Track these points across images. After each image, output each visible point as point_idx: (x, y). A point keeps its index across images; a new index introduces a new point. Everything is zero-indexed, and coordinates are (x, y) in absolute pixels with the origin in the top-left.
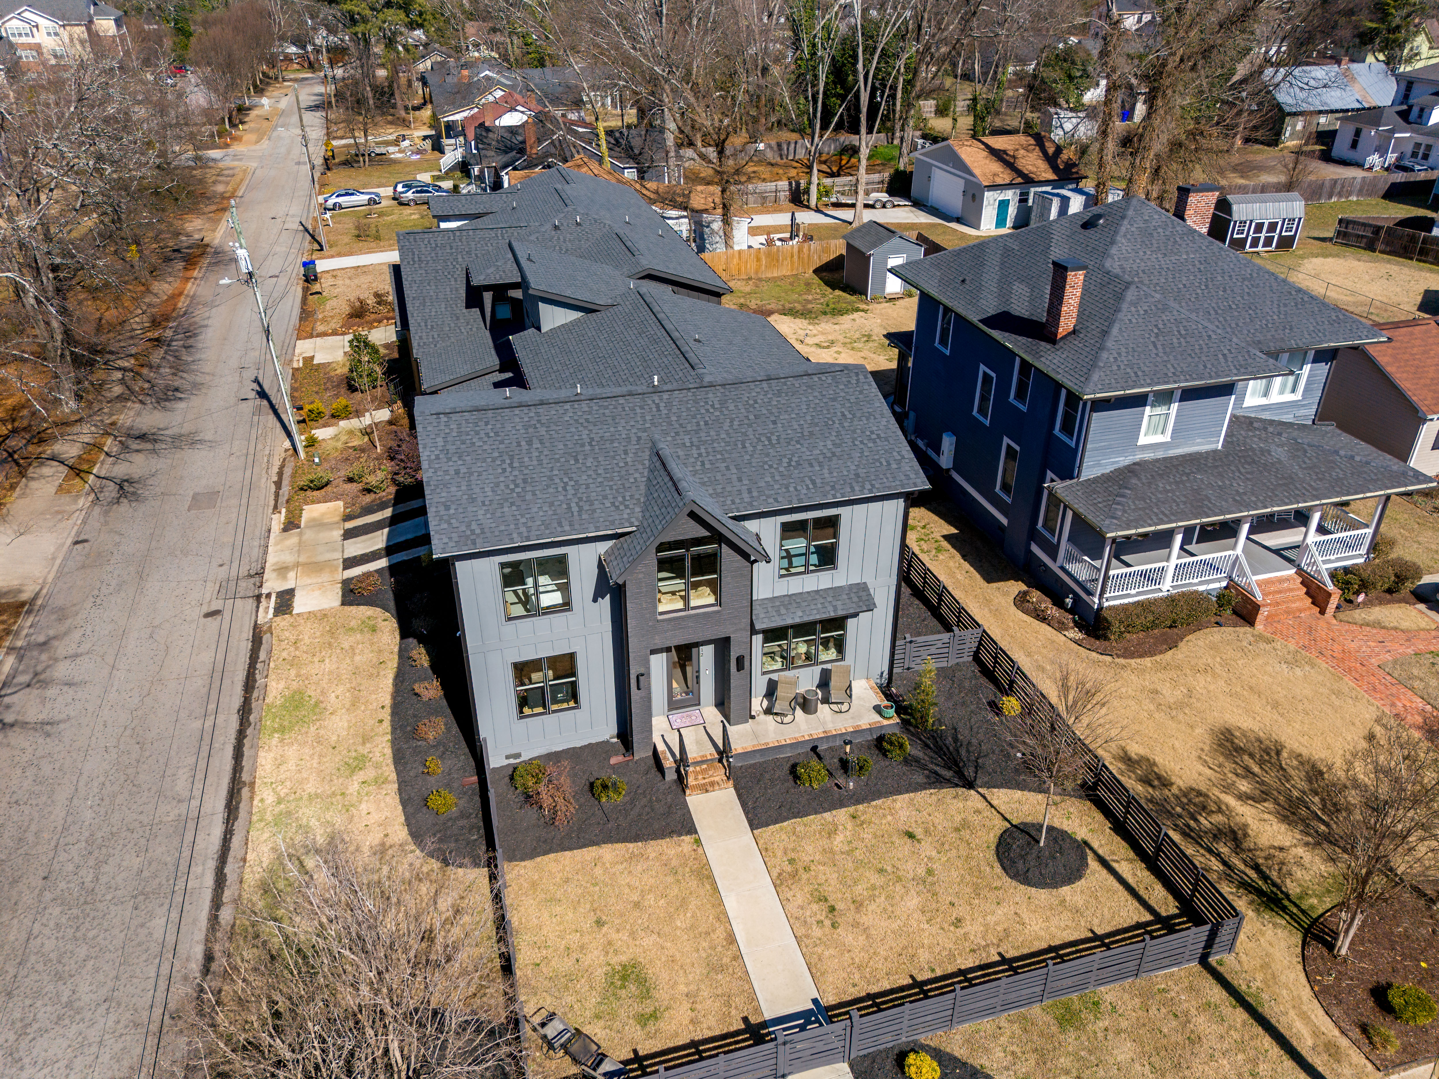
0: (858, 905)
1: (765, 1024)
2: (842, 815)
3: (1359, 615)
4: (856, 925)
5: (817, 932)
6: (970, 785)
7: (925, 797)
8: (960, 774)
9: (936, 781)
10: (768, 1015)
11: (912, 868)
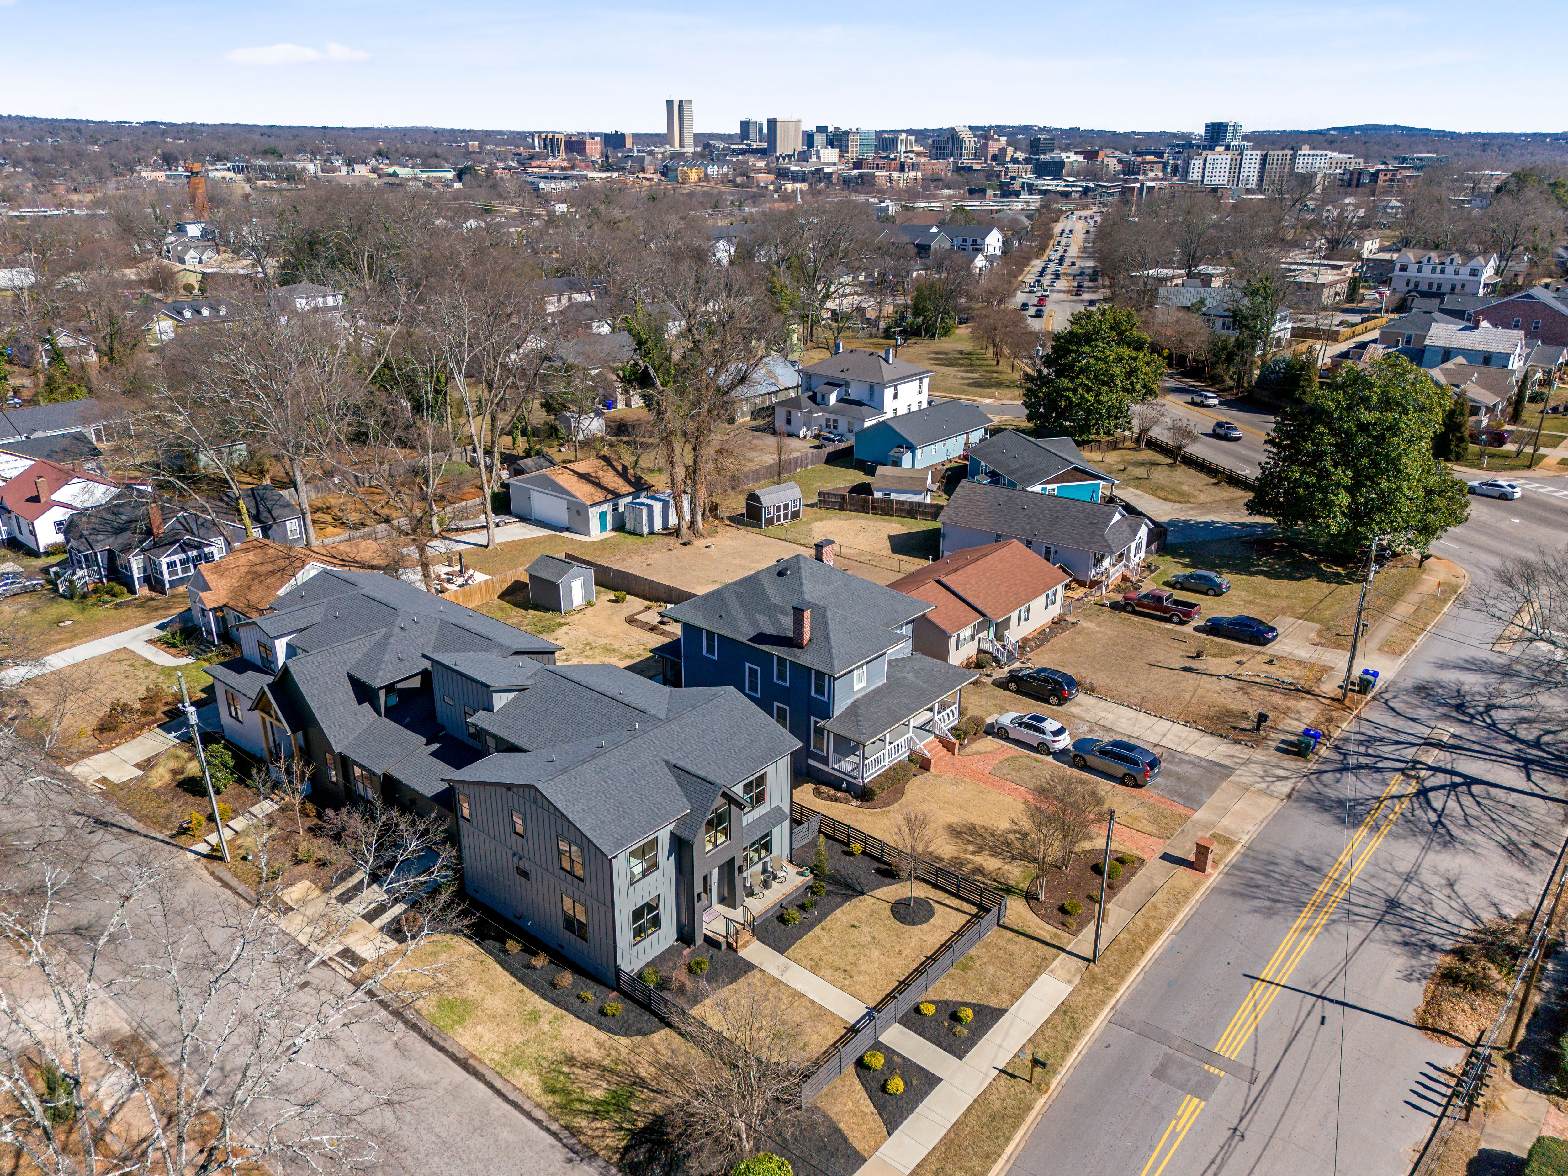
0: (855, 964)
1: (854, 1026)
2: (817, 930)
3: (968, 750)
4: (860, 972)
5: (846, 982)
6: (862, 893)
7: (846, 907)
8: (854, 889)
9: (847, 898)
10: (853, 1022)
11: (865, 939)
